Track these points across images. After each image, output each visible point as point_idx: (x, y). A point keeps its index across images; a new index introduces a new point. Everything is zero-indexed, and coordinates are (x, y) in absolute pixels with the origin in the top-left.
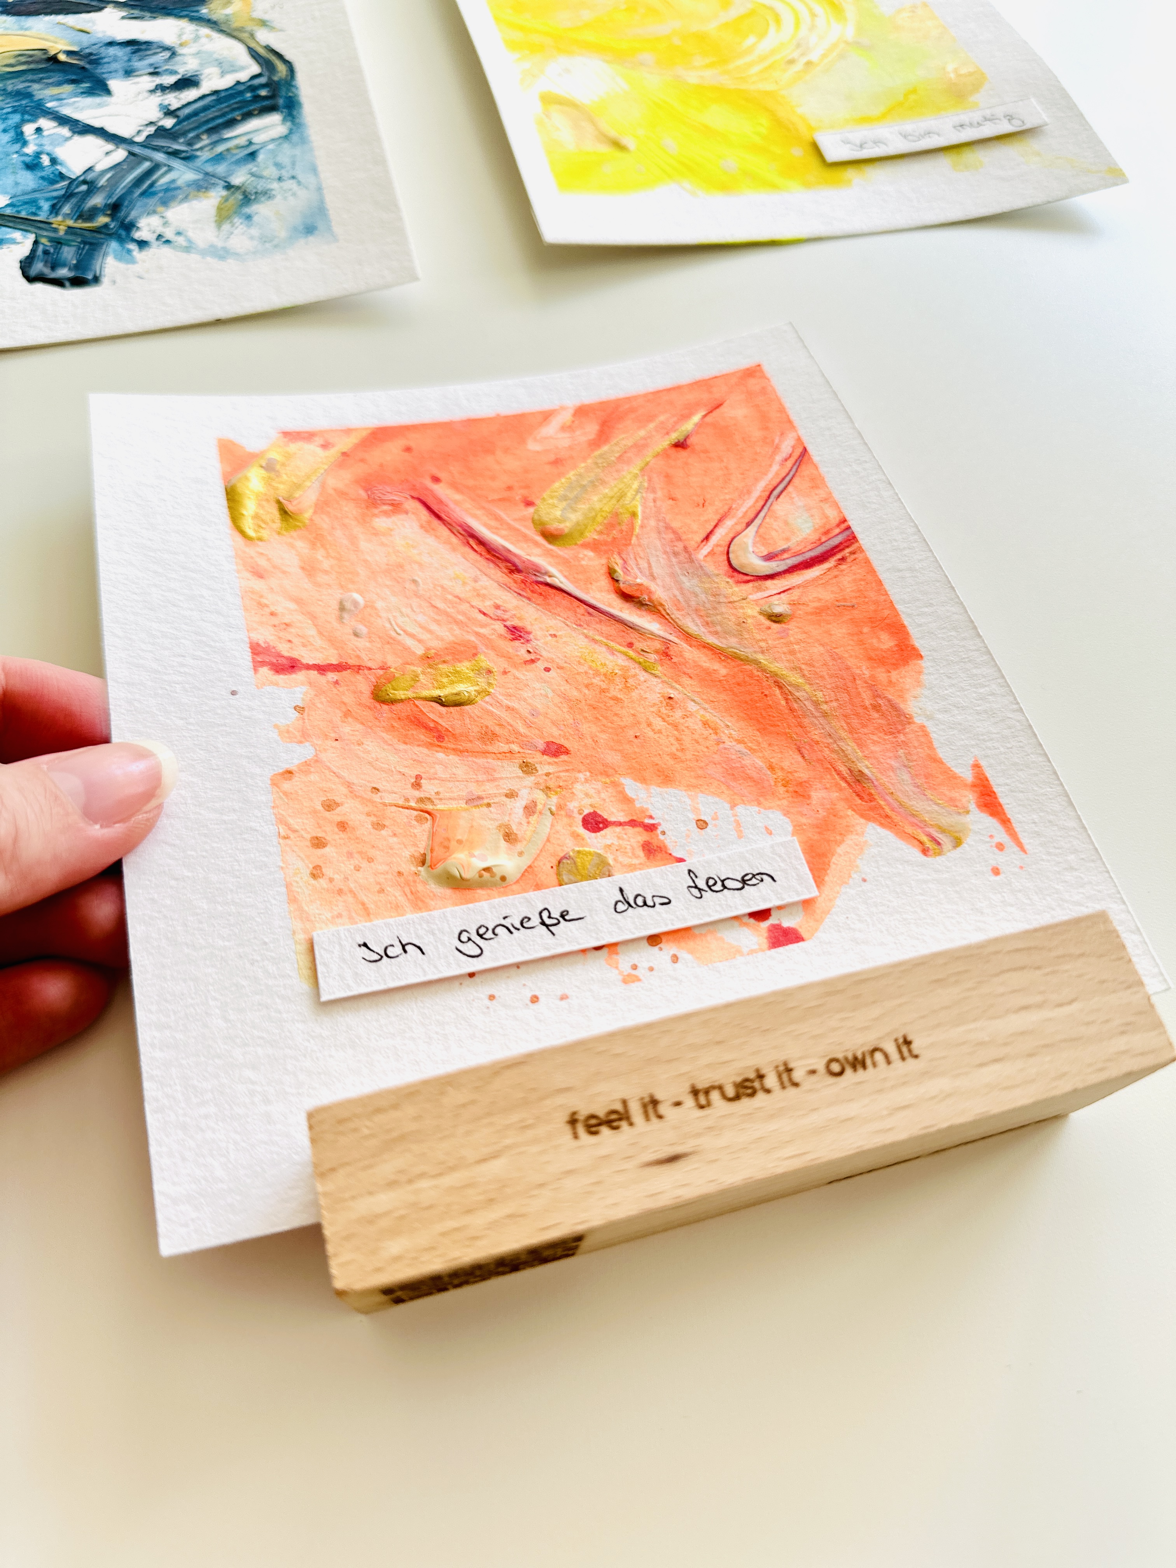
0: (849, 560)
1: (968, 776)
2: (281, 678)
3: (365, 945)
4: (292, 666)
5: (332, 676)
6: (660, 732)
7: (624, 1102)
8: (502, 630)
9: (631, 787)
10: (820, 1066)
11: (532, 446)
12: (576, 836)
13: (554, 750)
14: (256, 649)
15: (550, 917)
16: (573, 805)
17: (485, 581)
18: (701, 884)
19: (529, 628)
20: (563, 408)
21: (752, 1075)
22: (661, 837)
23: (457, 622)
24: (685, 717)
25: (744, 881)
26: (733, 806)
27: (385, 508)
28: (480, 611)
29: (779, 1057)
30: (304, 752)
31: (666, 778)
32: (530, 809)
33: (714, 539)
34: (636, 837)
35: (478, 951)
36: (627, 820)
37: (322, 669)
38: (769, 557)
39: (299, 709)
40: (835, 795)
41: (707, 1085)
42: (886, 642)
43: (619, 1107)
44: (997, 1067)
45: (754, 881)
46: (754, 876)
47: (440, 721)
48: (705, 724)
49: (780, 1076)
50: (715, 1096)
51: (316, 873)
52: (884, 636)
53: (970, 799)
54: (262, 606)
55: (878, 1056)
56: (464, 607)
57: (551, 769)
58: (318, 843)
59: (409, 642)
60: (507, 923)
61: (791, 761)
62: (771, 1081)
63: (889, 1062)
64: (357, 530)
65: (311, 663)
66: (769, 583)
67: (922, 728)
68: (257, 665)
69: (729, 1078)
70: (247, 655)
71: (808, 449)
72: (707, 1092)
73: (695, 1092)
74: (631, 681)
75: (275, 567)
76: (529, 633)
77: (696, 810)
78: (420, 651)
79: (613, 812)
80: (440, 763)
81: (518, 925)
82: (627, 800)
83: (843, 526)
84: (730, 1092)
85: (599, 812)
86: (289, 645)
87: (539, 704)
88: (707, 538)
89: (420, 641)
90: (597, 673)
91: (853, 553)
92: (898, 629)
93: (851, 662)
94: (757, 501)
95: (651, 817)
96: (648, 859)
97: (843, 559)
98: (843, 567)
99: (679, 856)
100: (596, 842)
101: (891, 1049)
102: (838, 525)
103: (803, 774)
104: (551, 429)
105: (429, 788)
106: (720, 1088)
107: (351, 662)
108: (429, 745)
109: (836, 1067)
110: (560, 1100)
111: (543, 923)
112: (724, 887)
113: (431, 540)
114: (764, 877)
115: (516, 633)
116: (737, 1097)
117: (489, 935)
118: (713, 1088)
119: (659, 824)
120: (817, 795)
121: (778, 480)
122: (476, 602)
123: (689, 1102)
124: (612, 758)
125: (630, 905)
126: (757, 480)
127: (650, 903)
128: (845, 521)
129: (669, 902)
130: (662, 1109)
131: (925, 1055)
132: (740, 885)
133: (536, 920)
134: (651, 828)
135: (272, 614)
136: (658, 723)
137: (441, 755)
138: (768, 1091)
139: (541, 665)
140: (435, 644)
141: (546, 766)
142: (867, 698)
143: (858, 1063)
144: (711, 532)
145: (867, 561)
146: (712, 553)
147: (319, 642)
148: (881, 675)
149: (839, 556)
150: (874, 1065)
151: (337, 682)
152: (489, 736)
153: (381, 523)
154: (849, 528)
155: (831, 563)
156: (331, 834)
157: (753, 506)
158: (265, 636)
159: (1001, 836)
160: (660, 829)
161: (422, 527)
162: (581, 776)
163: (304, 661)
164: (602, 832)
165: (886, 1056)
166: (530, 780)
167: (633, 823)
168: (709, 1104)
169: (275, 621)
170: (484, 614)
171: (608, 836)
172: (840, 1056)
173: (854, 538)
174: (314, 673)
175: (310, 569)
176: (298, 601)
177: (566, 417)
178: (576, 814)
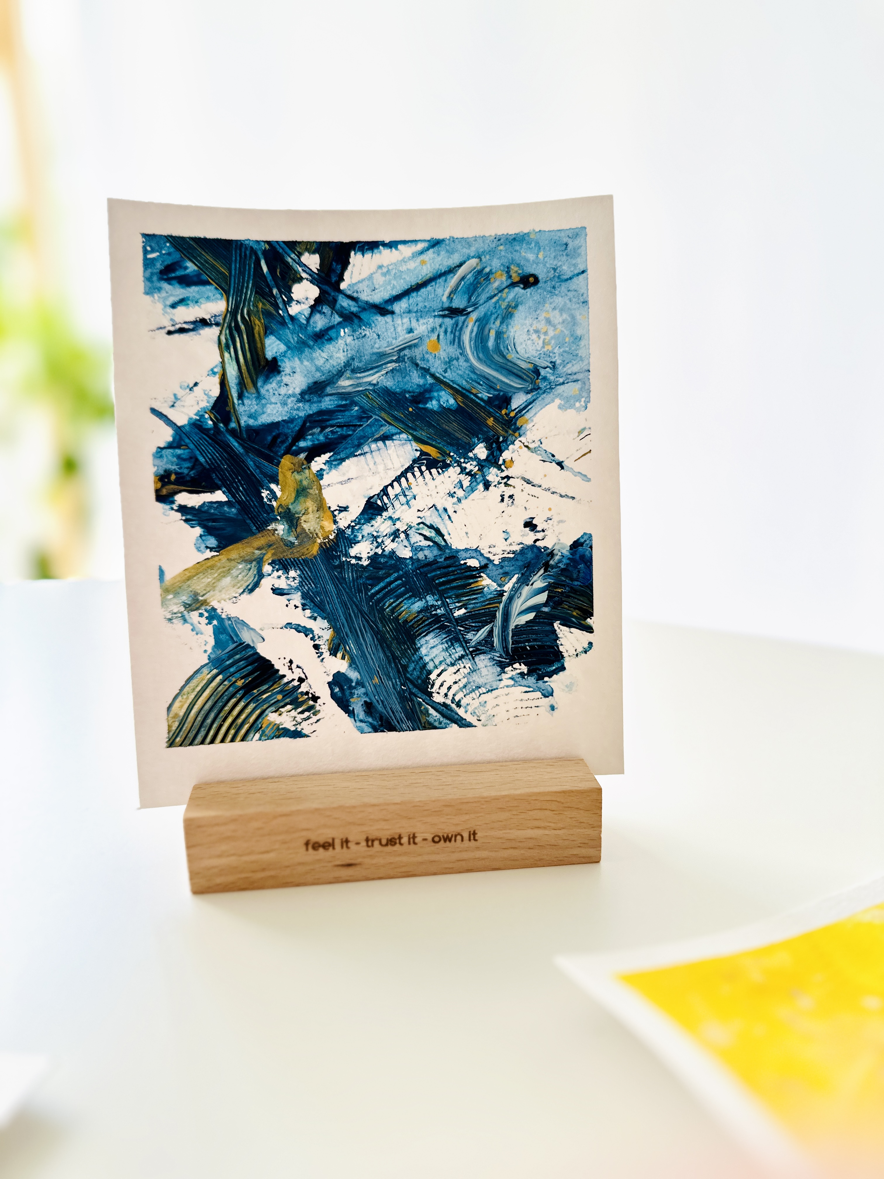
7: (333, 838)
10: (430, 838)
21: (397, 837)
29: (412, 830)
41: (374, 838)
43: (330, 839)
44: (511, 850)
49: (409, 839)
55: (459, 838)
62: (405, 840)
63: (462, 840)
69: (385, 836)
72: (373, 841)
73: (367, 840)
84: (384, 842)
101: (466, 835)
106: (380, 840)
109: (437, 839)
110: (304, 834)
116: (386, 845)
118: (377, 839)
123: (364, 844)
130: (350, 845)
131: (480, 841)
138: (401, 844)
143: (447, 839)
150: (455, 841)
165: (463, 837)
168: (373, 846)
172: (441, 835)
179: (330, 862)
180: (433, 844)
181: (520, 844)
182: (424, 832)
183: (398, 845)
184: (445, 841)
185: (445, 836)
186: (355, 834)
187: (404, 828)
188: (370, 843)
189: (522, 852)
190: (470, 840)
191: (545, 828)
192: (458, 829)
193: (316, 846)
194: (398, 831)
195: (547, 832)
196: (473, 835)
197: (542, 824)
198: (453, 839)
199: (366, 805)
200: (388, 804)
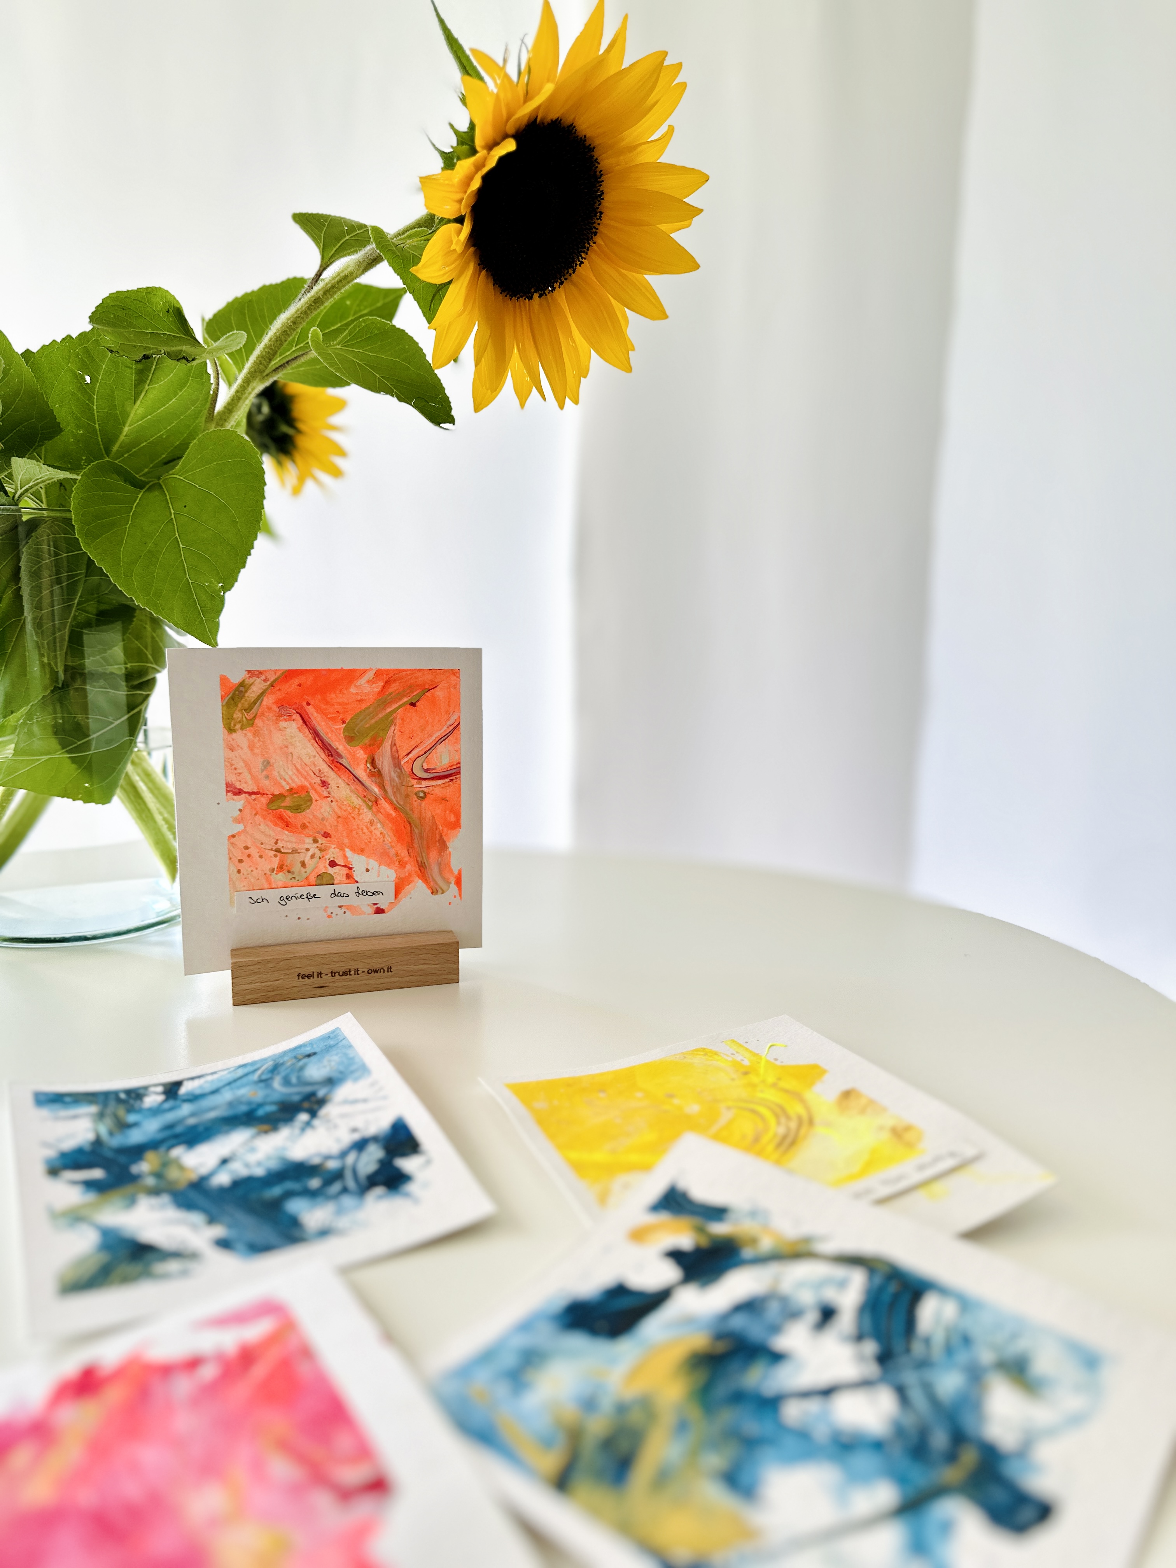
0: (454, 781)
1: (456, 872)
2: (235, 797)
3: (251, 898)
4: (239, 792)
5: (253, 797)
6: (365, 833)
7: (313, 972)
8: (319, 782)
9: (349, 853)
10: (366, 971)
11: (353, 690)
12: (325, 867)
13: (326, 835)
14: (228, 785)
15: (310, 896)
16: (327, 857)
17: (318, 757)
18: (360, 892)
19: (330, 782)
20: (371, 669)
21: (348, 971)
22: (353, 872)
23: (302, 775)
24: (375, 829)
25: (373, 894)
26: (380, 865)
27: (285, 717)
28: (313, 772)
29: (356, 967)
30: (240, 827)
31: (361, 851)
32: (312, 856)
33: (410, 756)
34: (345, 871)
35: (285, 904)
36: (344, 864)
37: (250, 794)
38: (427, 771)
39: (240, 810)
40: (413, 869)
41: (335, 971)
42: (453, 819)
43: (312, 973)
44: (411, 977)
45: (377, 894)
46: (377, 892)
47: (289, 819)
48: (381, 833)
49: (355, 971)
50: (337, 974)
51: (239, 871)
52: (452, 816)
53: (453, 880)
54: (232, 765)
55: (382, 970)
56: (307, 769)
57: (324, 842)
58: (241, 861)
59: (284, 783)
60: (296, 896)
61: (404, 853)
62: (352, 972)
63: (384, 972)
64: (272, 728)
65: (247, 791)
66: (423, 782)
67: (450, 852)
68: (227, 792)
69: (341, 970)
70: (224, 786)
71: (461, 724)
72: (335, 973)
73: (332, 973)
74: (361, 811)
75: (238, 746)
76: (329, 784)
77: (367, 864)
78: (287, 787)
79: (340, 861)
80: (286, 834)
81: (299, 897)
82: (345, 857)
83: (458, 765)
84: (341, 974)
85: (335, 860)
86: (239, 783)
87: (326, 815)
88: (408, 754)
89: (288, 783)
90: (350, 806)
91: (456, 779)
92: (458, 816)
93: (438, 823)
94: (432, 742)
95: (352, 865)
96: (347, 879)
97: (452, 780)
98: (451, 783)
99: (357, 880)
100: (331, 870)
101: (386, 969)
102: (457, 764)
103: (406, 859)
104: (362, 681)
105: (280, 844)
106: (339, 972)
107: (261, 791)
108: (283, 828)
109: (370, 972)
110: (297, 969)
111: (307, 897)
112: (367, 894)
113: (301, 735)
114: (381, 893)
115: (324, 784)
116: (342, 975)
117: (290, 899)
118: (337, 972)
119: (354, 868)
120: (408, 867)
121: (445, 735)
122: (312, 767)
123: (330, 975)
124: (346, 841)
125: (336, 895)
126: (437, 731)
127: (342, 896)
128: (460, 763)
129: (348, 896)
130: (322, 975)
131: (394, 971)
132: (372, 894)
133: (305, 896)
134: (351, 869)
135: (235, 769)
136: (365, 830)
137: (286, 832)
138: (350, 975)
139: (329, 799)
140: (294, 785)
141: (321, 840)
142: (438, 837)
143: (376, 971)
144: (410, 752)
145: (460, 785)
146: (407, 762)
147: (250, 782)
148: (445, 830)
149: (451, 778)
150: (380, 972)
151: (255, 800)
152: (304, 826)
153: (283, 724)
154: (460, 767)
155: (447, 780)
156: (245, 858)
157: (430, 744)
158: (232, 779)
159: (457, 893)
160: (353, 869)
161: (298, 728)
162: (333, 846)
163: (244, 790)
164: (335, 868)
165: (384, 970)
166: (316, 845)
167: (345, 866)
168: (335, 976)
169: (236, 771)
170: (315, 774)
171: (337, 869)
172: (372, 969)
173: (460, 772)
174: (247, 795)
175: (251, 747)
176: (245, 762)
177: (370, 675)
178: (327, 860)
179: (311, 985)
180: (368, 974)
181: (415, 973)
182: (363, 967)
183: (348, 976)
184: (375, 973)
185: (375, 969)
186: (325, 970)
187: (352, 966)
188: (333, 975)
189: (417, 977)
190: (388, 972)
191: (429, 964)
192: (382, 966)
193: (304, 977)
194: (349, 967)
195: (430, 966)
196: (390, 969)
197: (427, 962)
198: (379, 971)
199: (331, 954)
200: (344, 953)
